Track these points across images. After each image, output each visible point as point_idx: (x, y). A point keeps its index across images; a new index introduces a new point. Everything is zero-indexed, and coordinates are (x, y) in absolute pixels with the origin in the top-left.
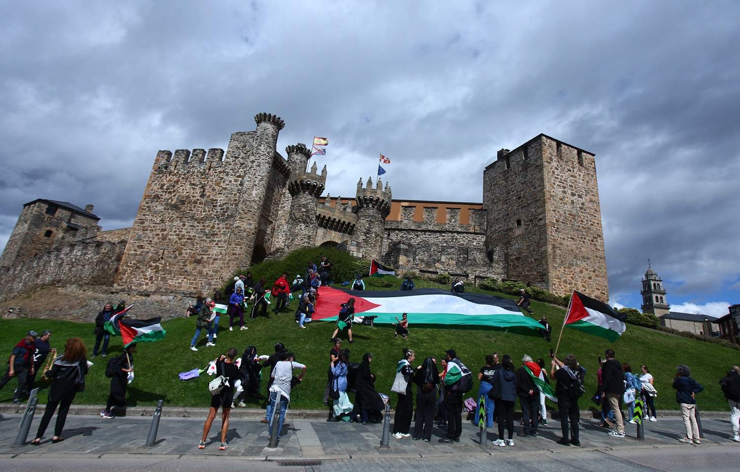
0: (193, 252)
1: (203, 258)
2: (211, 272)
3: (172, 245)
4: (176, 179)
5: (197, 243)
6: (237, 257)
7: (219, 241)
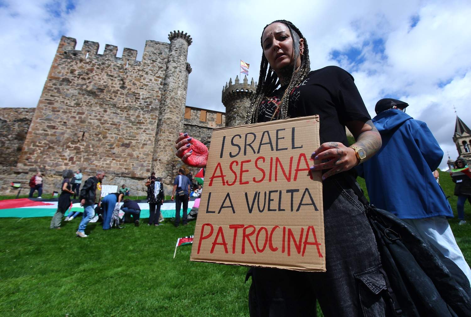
0: (119, 136)
1: (131, 143)
2: (142, 155)
3: (93, 129)
4: (89, 67)
5: (122, 129)
6: (171, 143)
7: (146, 129)
